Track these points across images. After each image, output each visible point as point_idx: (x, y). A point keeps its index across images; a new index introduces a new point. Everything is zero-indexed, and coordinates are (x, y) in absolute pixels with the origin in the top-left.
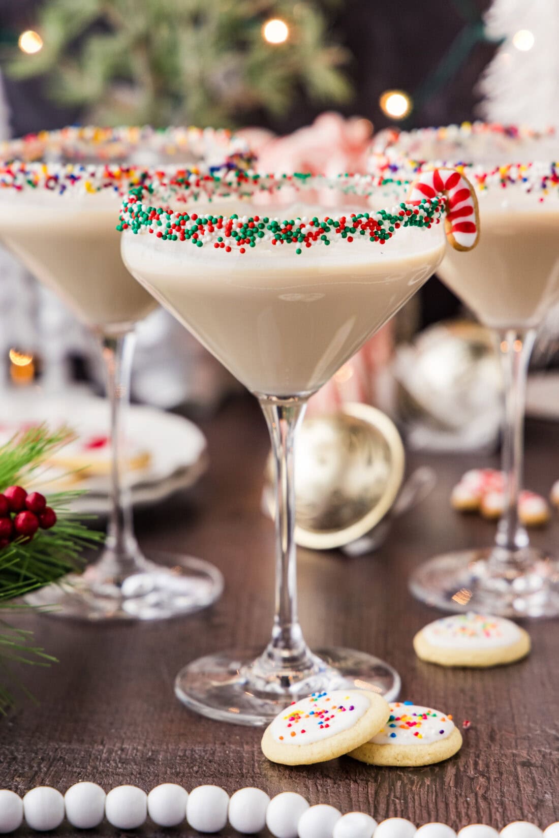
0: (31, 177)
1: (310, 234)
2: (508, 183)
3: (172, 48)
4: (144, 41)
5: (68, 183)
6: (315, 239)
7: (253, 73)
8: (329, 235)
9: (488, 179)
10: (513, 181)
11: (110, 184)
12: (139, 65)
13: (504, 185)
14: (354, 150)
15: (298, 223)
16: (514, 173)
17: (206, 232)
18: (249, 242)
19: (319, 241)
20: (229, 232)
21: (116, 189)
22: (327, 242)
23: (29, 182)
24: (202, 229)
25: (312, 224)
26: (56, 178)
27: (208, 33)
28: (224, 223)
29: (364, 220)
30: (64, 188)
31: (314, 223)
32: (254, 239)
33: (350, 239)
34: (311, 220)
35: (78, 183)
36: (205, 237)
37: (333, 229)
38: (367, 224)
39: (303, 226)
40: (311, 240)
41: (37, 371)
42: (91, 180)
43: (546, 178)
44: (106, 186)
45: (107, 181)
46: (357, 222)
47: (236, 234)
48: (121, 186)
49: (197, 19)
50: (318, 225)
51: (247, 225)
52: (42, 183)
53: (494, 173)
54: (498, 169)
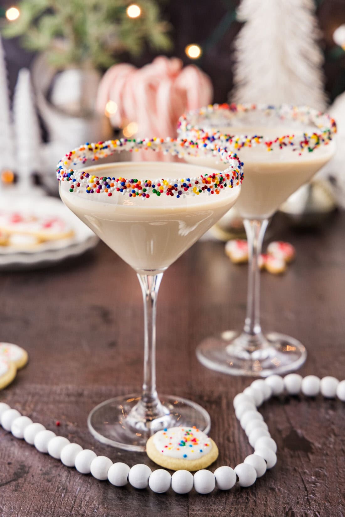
2: (283, 146)
3: (83, 22)
4: (70, 19)
7: (123, 34)
9: (273, 145)
10: (286, 145)
12: (67, 30)
13: (281, 148)
14: (174, 76)
16: (286, 141)
27: (101, 15)
41: (15, 179)
43: (302, 142)
49: (96, 8)
53: (276, 141)
54: (278, 139)
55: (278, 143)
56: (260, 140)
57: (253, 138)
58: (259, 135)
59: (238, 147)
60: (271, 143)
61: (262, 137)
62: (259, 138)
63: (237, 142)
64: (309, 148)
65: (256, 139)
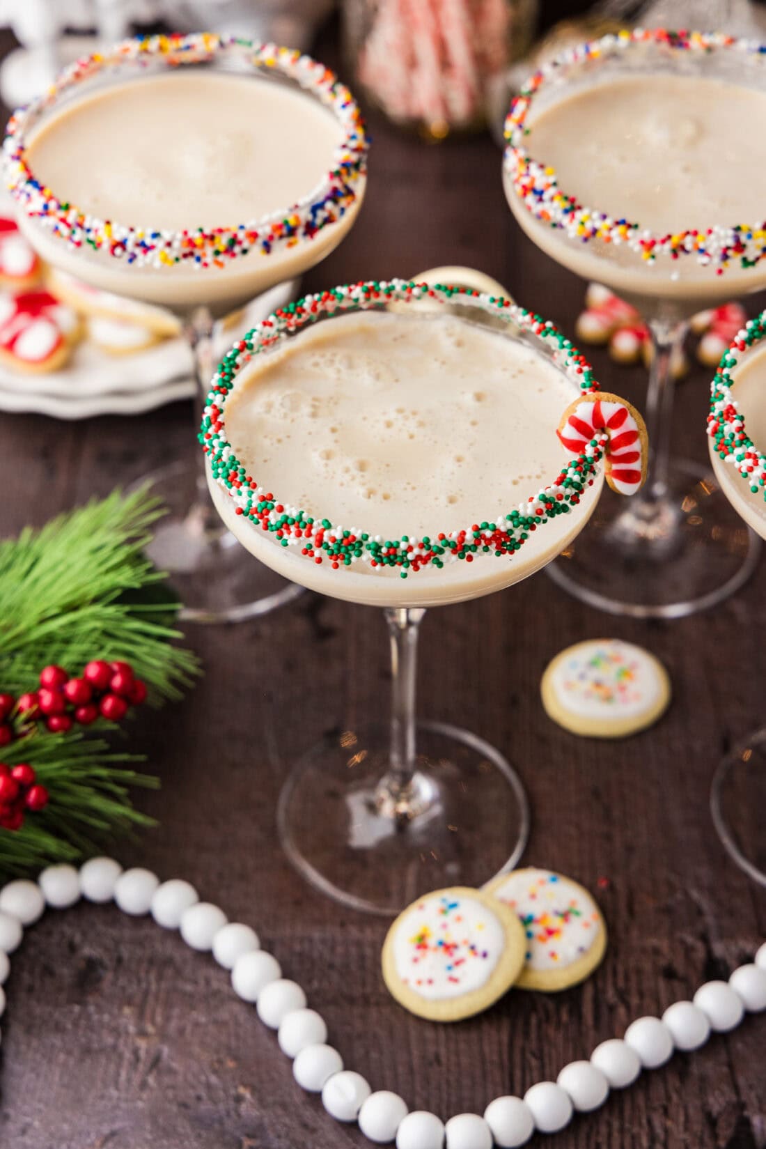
0: (91, 236)
1: (419, 557)
2: (681, 254)
5: (138, 251)
6: (425, 562)
8: (442, 558)
9: (657, 248)
10: (687, 252)
11: (191, 254)
13: (675, 258)
15: (403, 546)
16: (689, 243)
17: (293, 535)
18: (343, 558)
19: (429, 565)
20: (320, 542)
21: (198, 259)
22: (440, 564)
23: (90, 242)
24: (288, 529)
25: (422, 546)
26: (122, 244)
28: (314, 531)
29: (488, 533)
30: (133, 258)
31: (425, 544)
32: (350, 556)
33: (470, 559)
34: (421, 540)
35: (150, 254)
36: (291, 538)
37: (448, 550)
38: (494, 537)
39: (410, 549)
40: (419, 563)
42: (167, 250)
43: (728, 248)
44: (185, 256)
45: (187, 250)
46: (479, 538)
47: (328, 548)
48: (205, 255)
50: (430, 548)
51: (342, 540)
52: (106, 246)
53: (663, 242)
54: (669, 237)
55: (667, 247)
56: (630, 233)
57: (618, 223)
58: (631, 220)
59: (584, 234)
60: (653, 243)
61: (636, 226)
62: (629, 226)
63: (582, 223)
64: (745, 261)
65: (621, 228)
